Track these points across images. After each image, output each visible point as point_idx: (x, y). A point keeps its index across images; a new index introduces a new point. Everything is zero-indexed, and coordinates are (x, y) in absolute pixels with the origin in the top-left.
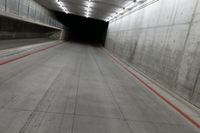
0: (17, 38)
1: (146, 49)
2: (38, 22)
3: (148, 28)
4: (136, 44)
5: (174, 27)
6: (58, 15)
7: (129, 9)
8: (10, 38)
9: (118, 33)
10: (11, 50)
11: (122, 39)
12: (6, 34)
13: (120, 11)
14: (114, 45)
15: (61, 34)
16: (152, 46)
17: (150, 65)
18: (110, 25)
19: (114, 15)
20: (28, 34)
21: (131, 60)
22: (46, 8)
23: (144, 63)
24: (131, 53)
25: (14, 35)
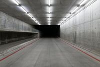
1: (82, 35)
2: (27, 31)
4: (76, 33)
6: (36, 26)
7: (69, 17)
8: (16, 41)
11: (68, 32)
12: (14, 39)
13: (64, 19)
14: (65, 36)
15: (39, 35)
16: (84, 33)
18: (61, 26)
19: (62, 21)
20: (23, 38)
21: (75, 41)
22: (30, 24)
23: (82, 42)
24: (74, 38)
25: (17, 39)
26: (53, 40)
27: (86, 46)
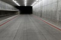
0: (6, 16)
1: (45, 12)
2: (11, 10)
3: (45, 6)
4: (42, 11)
5: (53, 4)
6: (17, 7)
9: (35, 9)
10: (5, 20)
11: (37, 11)
12: (3, 15)
14: (35, 13)
15: (19, 12)
16: (47, 11)
17: (47, 17)
18: (33, 7)
19: (34, 4)
20: (9, 14)
21: (41, 16)
23: (45, 17)
24: (41, 14)
25: (5, 15)
27: (47, 19)
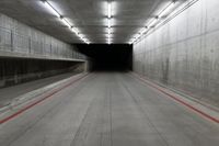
0: (43, 77)
1: (181, 65)
2: (61, 58)
3: (178, 42)
4: (168, 61)
6: (80, 47)
8: (37, 78)
9: (144, 53)
10: (38, 91)
11: (151, 59)
13: (143, 30)
15: (86, 66)
16: (186, 61)
17: (189, 83)
18: (134, 47)
19: (137, 36)
20: (53, 71)
21: (165, 80)
22: (68, 43)
23: (181, 82)
24: (164, 73)
25: (39, 75)
26: (118, 77)
